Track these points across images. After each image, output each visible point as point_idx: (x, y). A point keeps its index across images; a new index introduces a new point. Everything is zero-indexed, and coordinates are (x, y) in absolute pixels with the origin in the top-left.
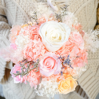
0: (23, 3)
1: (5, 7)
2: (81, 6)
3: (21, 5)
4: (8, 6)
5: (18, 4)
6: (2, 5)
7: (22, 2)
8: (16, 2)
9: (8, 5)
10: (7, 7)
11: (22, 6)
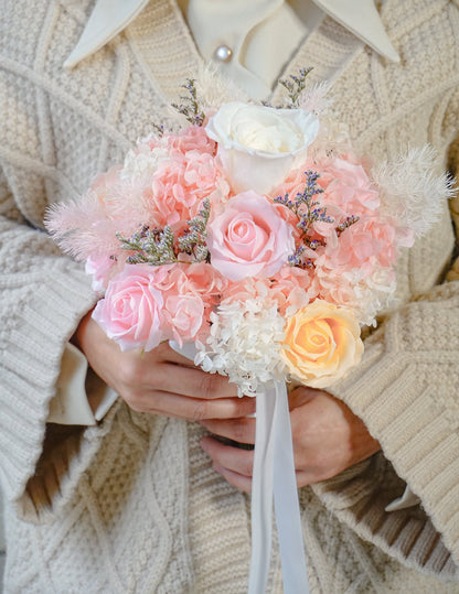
0: (135, 122)
1: (53, 168)
2: (367, 128)
3: (124, 132)
4: (68, 160)
5: (112, 128)
6: (42, 160)
7: (130, 118)
8: (106, 124)
9: (65, 154)
10: (60, 165)
11: (129, 133)
